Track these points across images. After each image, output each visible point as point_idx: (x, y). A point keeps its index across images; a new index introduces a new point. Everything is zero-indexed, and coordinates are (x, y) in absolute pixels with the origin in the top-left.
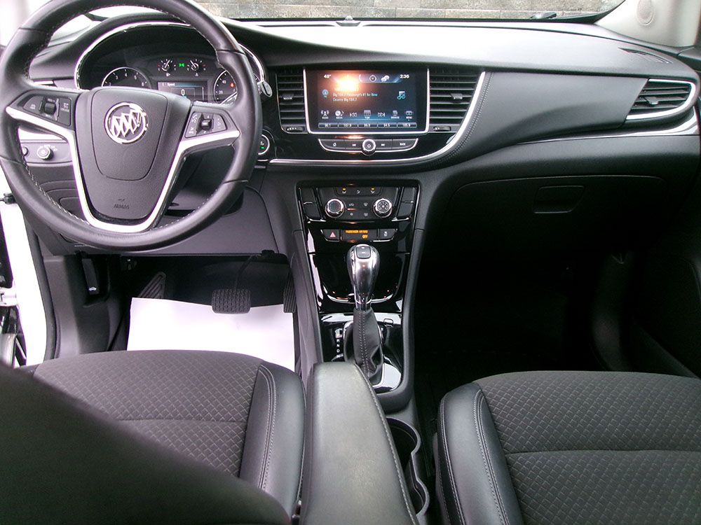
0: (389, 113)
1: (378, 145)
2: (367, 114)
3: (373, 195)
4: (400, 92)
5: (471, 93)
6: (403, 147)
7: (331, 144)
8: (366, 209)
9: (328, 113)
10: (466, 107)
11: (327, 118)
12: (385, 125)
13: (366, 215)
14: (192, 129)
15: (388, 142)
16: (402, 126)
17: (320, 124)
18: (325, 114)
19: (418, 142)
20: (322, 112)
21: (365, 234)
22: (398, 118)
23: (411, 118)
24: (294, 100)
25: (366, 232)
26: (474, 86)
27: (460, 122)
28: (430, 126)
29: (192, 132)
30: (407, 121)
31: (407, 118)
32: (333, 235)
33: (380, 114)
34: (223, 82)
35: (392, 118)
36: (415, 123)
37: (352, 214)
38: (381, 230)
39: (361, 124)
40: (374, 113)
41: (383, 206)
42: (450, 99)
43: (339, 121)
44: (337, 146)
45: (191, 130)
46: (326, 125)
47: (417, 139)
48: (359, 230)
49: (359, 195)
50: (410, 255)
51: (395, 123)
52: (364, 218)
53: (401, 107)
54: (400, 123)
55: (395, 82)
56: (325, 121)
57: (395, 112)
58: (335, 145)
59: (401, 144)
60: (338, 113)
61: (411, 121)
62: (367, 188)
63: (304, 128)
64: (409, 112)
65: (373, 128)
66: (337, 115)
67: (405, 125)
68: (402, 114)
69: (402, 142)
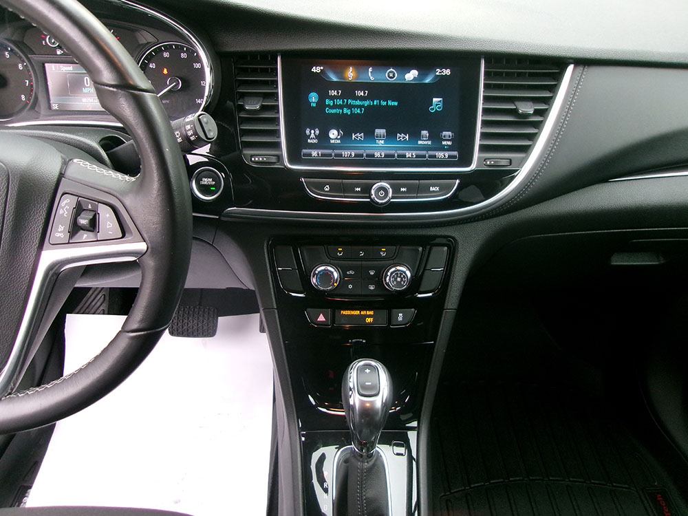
0: (416, 136)
1: (396, 190)
2: (379, 137)
3: (384, 258)
4: (435, 100)
5: (548, 101)
6: (435, 193)
7: (321, 187)
8: (371, 280)
9: (317, 132)
10: (538, 125)
11: (315, 141)
12: (408, 154)
13: (372, 288)
14: (61, 228)
15: (412, 184)
16: (435, 156)
17: (305, 151)
18: (312, 134)
19: (459, 184)
20: (307, 132)
21: (370, 316)
22: (430, 143)
23: (449, 143)
24: (264, 108)
25: (371, 313)
26: (553, 89)
27: (526, 150)
28: (479, 158)
29: (61, 235)
30: (442, 149)
31: (444, 143)
32: (321, 318)
33: (400, 136)
34: (151, 66)
35: (420, 142)
36: (455, 153)
37: (350, 286)
38: (394, 310)
39: (369, 152)
40: (391, 135)
41: (399, 279)
42: (514, 112)
43: (334, 147)
44: (330, 191)
45: (59, 231)
46: (314, 153)
47: (458, 181)
48: (360, 310)
49: (362, 259)
50: (434, 344)
51: (423, 153)
52: (368, 293)
53: (435, 125)
54: (431, 153)
55: (427, 81)
56: (313, 146)
57: (425, 133)
58: (327, 188)
59: (431, 189)
60: (333, 134)
61: (450, 148)
62: (375, 247)
63: (279, 158)
64: (447, 134)
65: (388, 161)
66: (331, 136)
67: (440, 155)
68: (435, 137)
69: (434, 185)
